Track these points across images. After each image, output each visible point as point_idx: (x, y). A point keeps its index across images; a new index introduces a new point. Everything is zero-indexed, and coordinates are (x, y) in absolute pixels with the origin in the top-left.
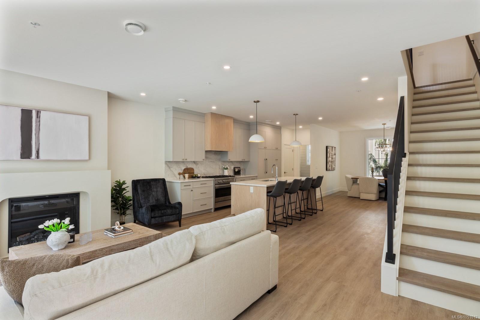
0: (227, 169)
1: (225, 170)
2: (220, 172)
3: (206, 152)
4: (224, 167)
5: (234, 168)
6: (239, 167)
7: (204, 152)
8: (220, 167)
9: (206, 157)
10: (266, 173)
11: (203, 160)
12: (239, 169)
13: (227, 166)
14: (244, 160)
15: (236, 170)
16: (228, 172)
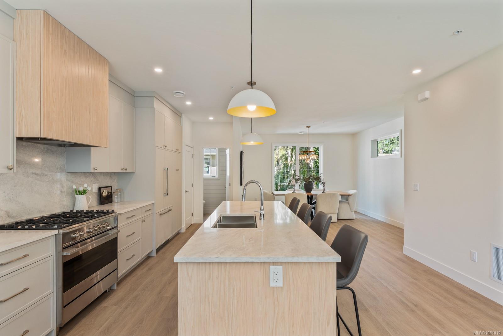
0: (84, 192)
1: (78, 197)
2: (65, 203)
3: (19, 139)
4: (74, 187)
5: (100, 189)
6: (109, 185)
7: (12, 144)
8: (65, 189)
9: (19, 162)
10: (167, 194)
11: (6, 171)
12: (110, 191)
13: (86, 185)
14: (124, 171)
15: (105, 194)
16: (88, 199)
